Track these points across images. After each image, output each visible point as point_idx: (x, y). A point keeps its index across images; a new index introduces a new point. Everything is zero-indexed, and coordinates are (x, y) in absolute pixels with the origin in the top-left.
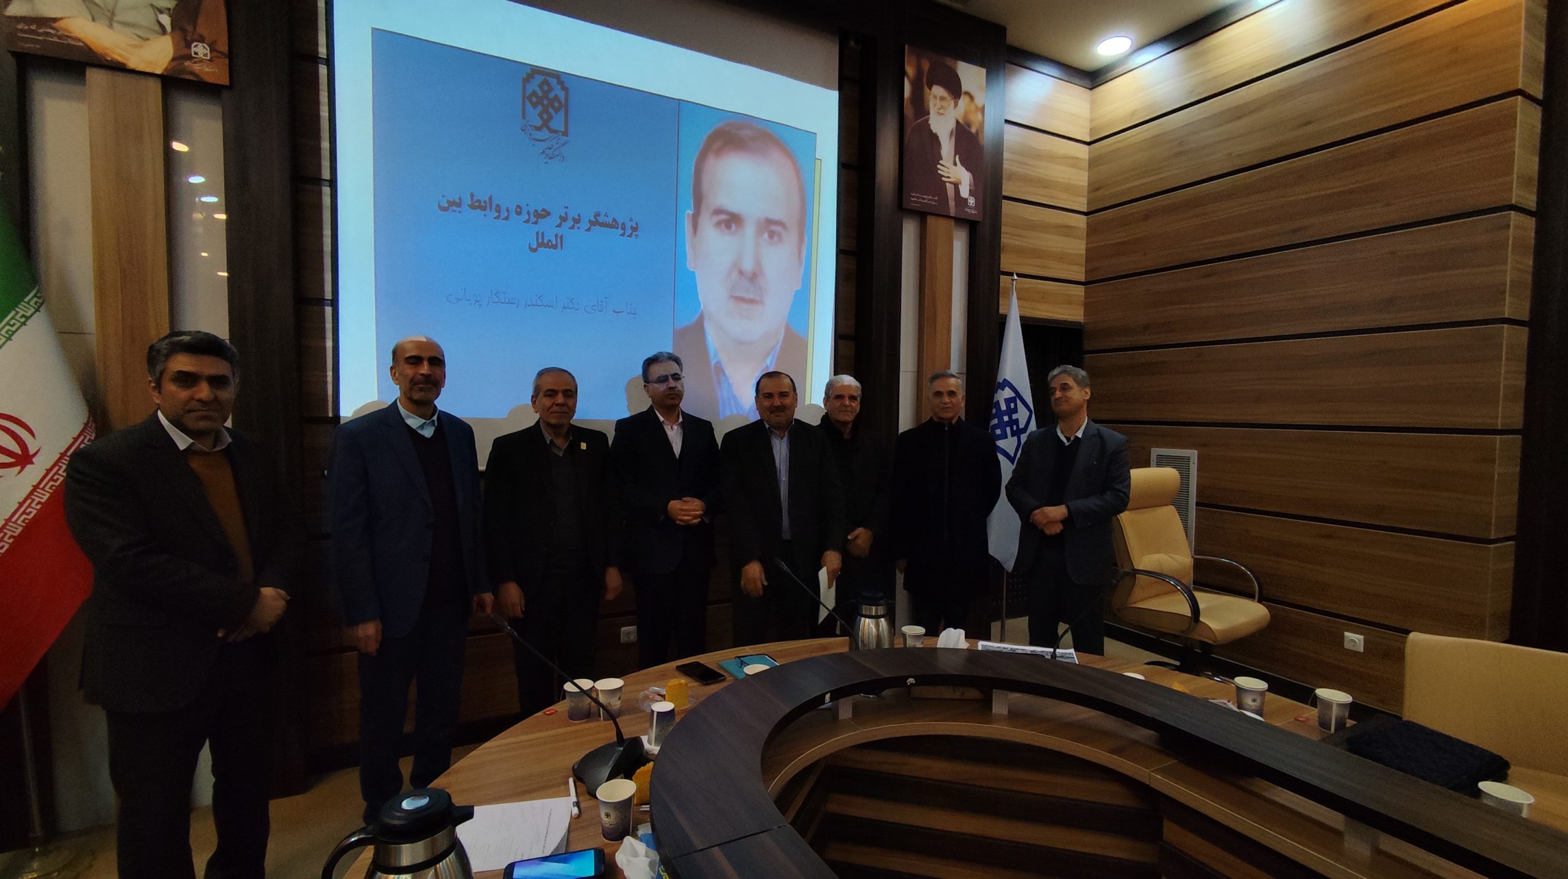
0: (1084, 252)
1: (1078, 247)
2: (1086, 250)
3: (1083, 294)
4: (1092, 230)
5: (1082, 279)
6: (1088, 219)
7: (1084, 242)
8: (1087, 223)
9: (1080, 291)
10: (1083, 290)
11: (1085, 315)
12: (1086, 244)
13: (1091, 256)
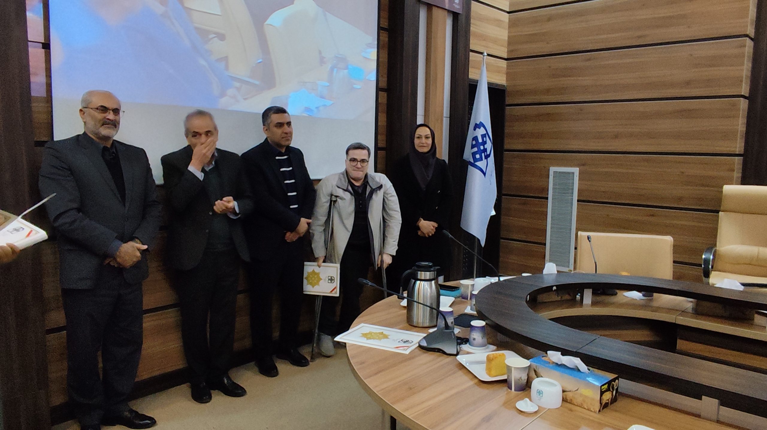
0: (507, 39)
1: (503, 34)
2: (509, 37)
3: (506, 66)
4: (512, 24)
5: (505, 56)
6: (509, 16)
7: (507, 32)
8: (509, 19)
9: (503, 64)
10: (506, 63)
11: (507, 80)
12: (509, 32)
13: (511, 41)
